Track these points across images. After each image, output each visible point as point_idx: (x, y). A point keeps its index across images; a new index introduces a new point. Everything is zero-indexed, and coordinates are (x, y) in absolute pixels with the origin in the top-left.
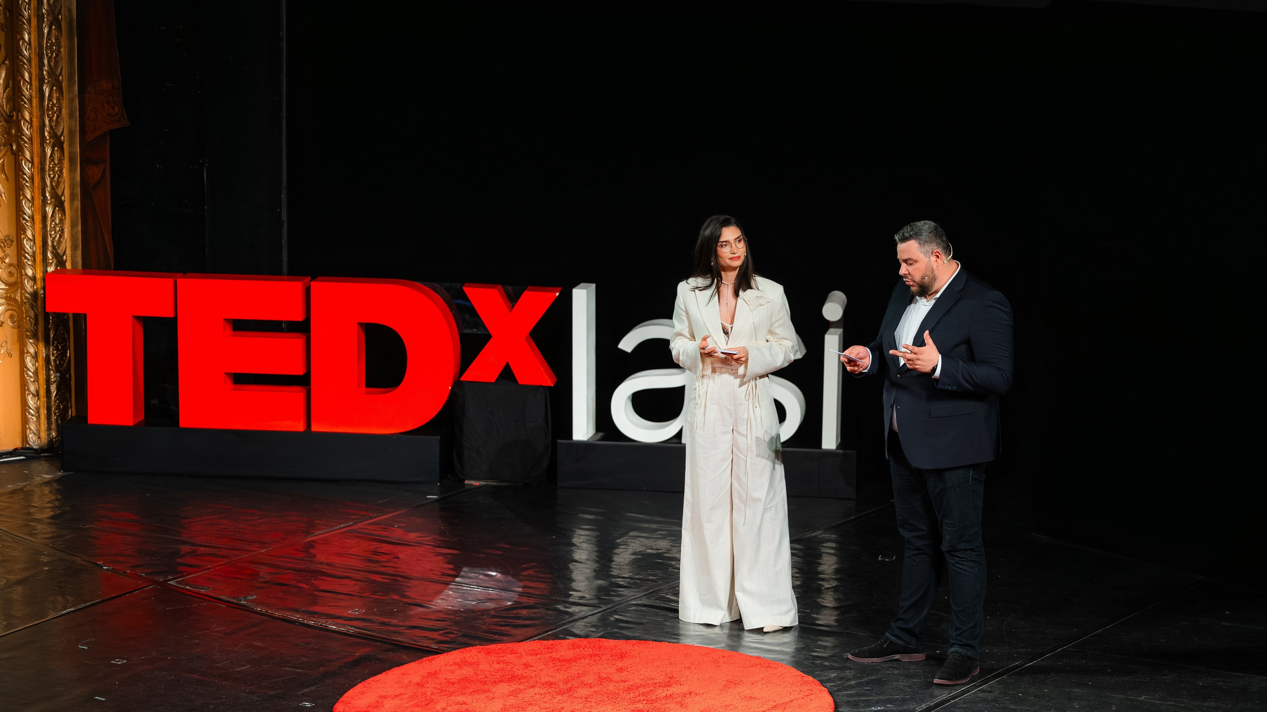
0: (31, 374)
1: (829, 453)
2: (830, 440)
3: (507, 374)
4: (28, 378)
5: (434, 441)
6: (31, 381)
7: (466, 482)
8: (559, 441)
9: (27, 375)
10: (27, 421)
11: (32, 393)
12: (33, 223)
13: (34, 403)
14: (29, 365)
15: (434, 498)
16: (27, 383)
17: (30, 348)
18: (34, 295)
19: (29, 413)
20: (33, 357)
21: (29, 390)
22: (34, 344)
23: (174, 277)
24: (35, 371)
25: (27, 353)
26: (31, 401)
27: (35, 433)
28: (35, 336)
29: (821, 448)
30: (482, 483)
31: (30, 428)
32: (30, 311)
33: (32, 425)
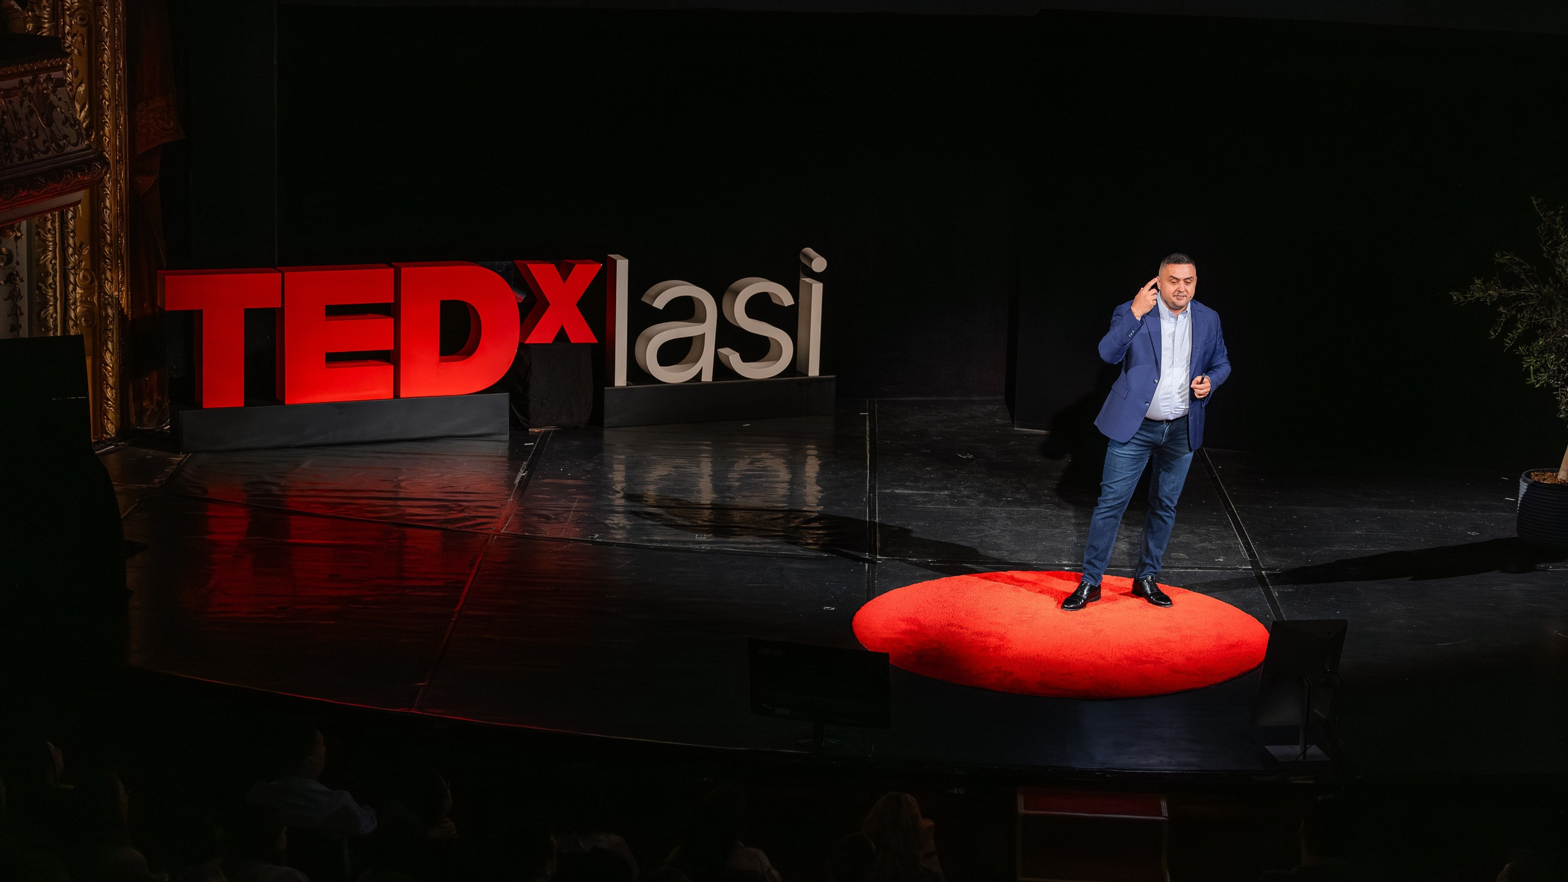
0: (109, 368)
1: (814, 379)
2: (814, 370)
3: (562, 336)
4: (107, 373)
5: (503, 398)
6: (110, 376)
7: (530, 430)
8: (606, 388)
9: (106, 369)
10: (105, 412)
11: (110, 386)
12: (111, 230)
13: (112, 395)
14: (108, 361)
15: (534, 445)
16: (105, 378)
17: (110, 345)
18: (111, 296)
19: (108, 404)
20: (112, 354)
21: (107, 384)
22: (112, 342)
23: (279, 271)
24: (113, 366)
25: (106, 351)
26: (109, 393)
27: (112, 423)
28: (113, 334)
29: (808, 376)
30: (543, 429)
31: (108, 419)
32: (110, 311)
33: (111, 416)
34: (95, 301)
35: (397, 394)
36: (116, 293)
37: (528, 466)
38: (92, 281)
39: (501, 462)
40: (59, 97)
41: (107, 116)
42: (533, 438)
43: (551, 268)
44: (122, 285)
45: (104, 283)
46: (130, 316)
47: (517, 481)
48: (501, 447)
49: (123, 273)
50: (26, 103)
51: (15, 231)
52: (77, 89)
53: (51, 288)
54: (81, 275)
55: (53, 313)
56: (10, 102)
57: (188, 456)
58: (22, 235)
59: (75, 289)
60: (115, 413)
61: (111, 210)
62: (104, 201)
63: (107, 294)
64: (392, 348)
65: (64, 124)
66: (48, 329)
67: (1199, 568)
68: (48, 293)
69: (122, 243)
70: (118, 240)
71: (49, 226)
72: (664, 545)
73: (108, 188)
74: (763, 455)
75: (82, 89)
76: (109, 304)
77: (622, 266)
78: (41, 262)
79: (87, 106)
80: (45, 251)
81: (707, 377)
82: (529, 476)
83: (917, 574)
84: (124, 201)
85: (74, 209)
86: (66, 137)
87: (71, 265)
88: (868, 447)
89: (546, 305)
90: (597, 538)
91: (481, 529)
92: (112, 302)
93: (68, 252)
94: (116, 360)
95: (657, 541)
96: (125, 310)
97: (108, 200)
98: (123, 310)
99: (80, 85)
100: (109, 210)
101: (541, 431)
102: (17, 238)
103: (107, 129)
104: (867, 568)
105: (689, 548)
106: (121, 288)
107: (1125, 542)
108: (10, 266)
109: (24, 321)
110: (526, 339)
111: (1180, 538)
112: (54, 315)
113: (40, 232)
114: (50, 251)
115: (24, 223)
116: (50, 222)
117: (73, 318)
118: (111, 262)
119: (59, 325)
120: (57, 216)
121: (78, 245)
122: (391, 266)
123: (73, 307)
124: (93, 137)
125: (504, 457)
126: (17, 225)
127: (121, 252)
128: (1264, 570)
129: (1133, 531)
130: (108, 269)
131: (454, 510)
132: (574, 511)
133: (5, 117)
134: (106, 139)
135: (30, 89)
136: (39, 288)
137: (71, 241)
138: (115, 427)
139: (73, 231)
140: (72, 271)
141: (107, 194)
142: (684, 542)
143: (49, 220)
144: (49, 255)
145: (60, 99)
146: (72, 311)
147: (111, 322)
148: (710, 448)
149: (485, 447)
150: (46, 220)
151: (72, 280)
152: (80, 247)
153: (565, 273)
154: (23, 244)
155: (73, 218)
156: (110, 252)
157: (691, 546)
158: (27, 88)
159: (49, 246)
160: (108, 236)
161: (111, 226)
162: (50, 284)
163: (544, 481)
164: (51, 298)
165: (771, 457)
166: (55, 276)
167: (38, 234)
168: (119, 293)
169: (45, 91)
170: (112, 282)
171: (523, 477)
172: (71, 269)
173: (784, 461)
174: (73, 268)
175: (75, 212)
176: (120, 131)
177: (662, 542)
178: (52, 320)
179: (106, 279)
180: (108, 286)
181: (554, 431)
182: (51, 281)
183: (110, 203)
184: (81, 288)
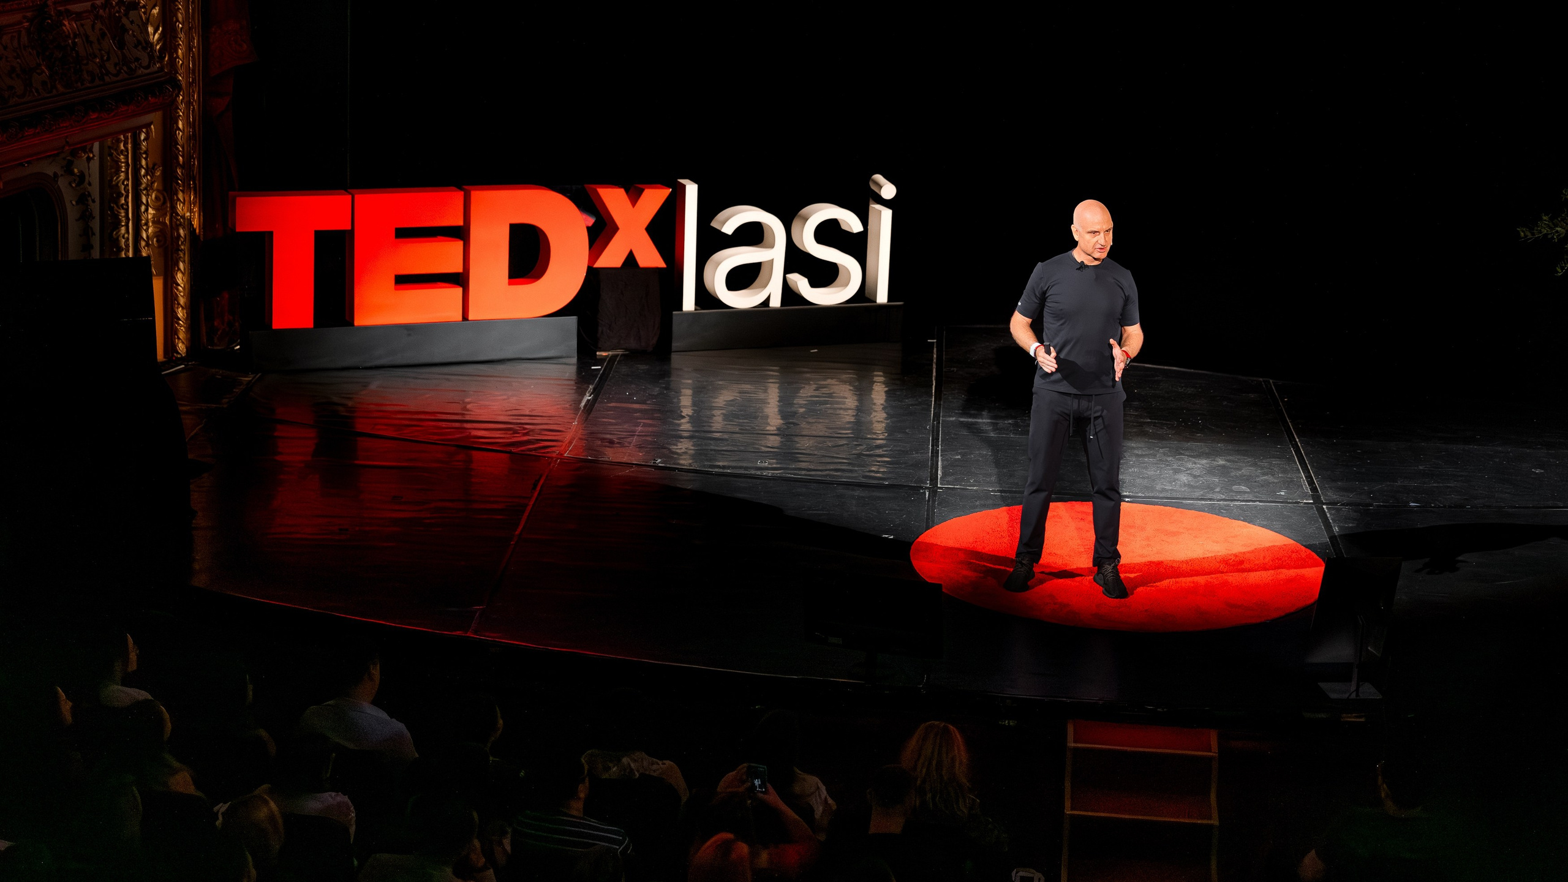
0: (181, 289)
1: (882, 306)
2: (882, 297)
3: (631, 259)
4: (178, 293)
5: (572, 321)
6: (181, 296)
7: (598, 353)
8: (674, 312)
9: (177, 289)
10: (176, 332)
11: (182, 306)
12: (183, 152)
13: (183, 315)
14: (180, 281)
15: (601, 369)
16: (176, 298)
17: (181, 265)
18: (183, 217)
19: (179, 324)
20: (183, 274)
21: (179, 304)
22: (184, 262)
23: (350, 193)
24: (184, 286)
25: (178, 271)
26: (181, 313)
27: (183, 343)
28: (184, 254)
29: (876, 302)
30: (610, 353)
31: (179, 338)
32: (182, 232)
33: (182, 335)
34: (167, 222)
35: (465, 317)
36: (188, 214)
37: (594, 389)
38: (164, 203)
39: (568, 385)
40: (131, 20)
41: (180, 38)
42: (600, 361)
43: (621, 192)
44: (194, 206)
45: (177, 204)
46: (202, 236)
47: (583, 404)
48: (569, 370)
49: (195, 194)
50: (99, 25)
51: (87, 153)
52: (151, 11)
53: (123, 209)
54: (154, 196)
55: (126, 233)
56: (82, 25)
57: (258, 376)
58: (94, 156)
59: (147, 210)
60: (186, 332)
61: (183, 132)
62: (177, 123)
63: (178, 215)
64: (461, 270)
65: (136, 47)
66: (120, 249)
67: (1260, 501)
68: (120, 213)
69: (194, 164)
70: (191, 161)
71: (122, 147)
72: (725, 471)
73: (181, 110)
74: (829, 381)
75: (155, 11)
76: (180, 224)
77: (692, 191)
78: (114, 183)
79: (161, 29)
80: (118, 171)
81: (776, 302)
82: (595, 400)
83: (978, 503)
84: (197, 123)
85: (147, 131)
86: (137, 59)
87: (144, 186)
88: (934, 374)
89: (615, 229)
90: (660, 463)
91: (544, 453)
92: (185, 224)
93: (140, 173)
94: (187, 280)
95: (719, 467)
96: (197, 231)
97: (180, 123)
98: (195, 230)
99: (154, 7)
100: (181, 131)
101: (609, 355)
102: (89, 159)
103: (180, 51)
104: (927, 496)
105: (751, 474)
106: (193, 209)
107: (1187, 473)
108: (82, 186)
109: (96, 241)
110: (595, 262)
111: (1243, 471)
112: (126, 236)
113: (113, 153)
114: (122, 172)
115: (96, 145)
116: (122, 144)
117: (145, 238)
118: (183, 183)
119: (130, 245)
120: (129, 137)
121: (150, 166)
122: (461, 189)
123: (145, 228)
124: (166, 59)
125: (572, 380)
126: (88, 147)
127: (193, 174)
128: (1324, 504)
129: (1195, 463)
130: (181, 190)
131: (519, 433)
132: (638, 435)
133: (76, 40)
134: (179, 62)
135: (101, 11)
136: (112, 209)
137: (144, 162)
138: (187, 348)
139: (145, 152)
140: (144, 192)
141: (180, 116)
142: (746, 468)
143: (122, 141)
144: (120, 176)
145: (132, 22)
146: (144, 232)
147: (182, 243)
148: (777, 374)
149: (551, 369)
150: (119, 141)
151: (144, 201)
152: (154, 165)
153: (634, 196)
154: (95, 165)
155: (146, 139)
156: (182, 173)
157: (753, 472)
158: (99, 10)
159: (121, 167)
160: (181, 158)
161: (183, 148)
162: (123, 204)
163: (609, 405)
164: (123, 219)
165: (836, 383)
166: (127, 197)
167: (111, 155)
168: (191, 214)
169: (117, 15)
170: (184, 204)
171: (588, 400)
172: (144, 190)
173: (851, 388)
174: (145, 189)
175: (147, 134)
176: (193, 54)
177: (724, 467)
178: (124, 240)
179: (178, 199)
180: (180, 207)
181: (622, 355)
182: (123, 202)
183: (183, 125)
184: (153, 209)
